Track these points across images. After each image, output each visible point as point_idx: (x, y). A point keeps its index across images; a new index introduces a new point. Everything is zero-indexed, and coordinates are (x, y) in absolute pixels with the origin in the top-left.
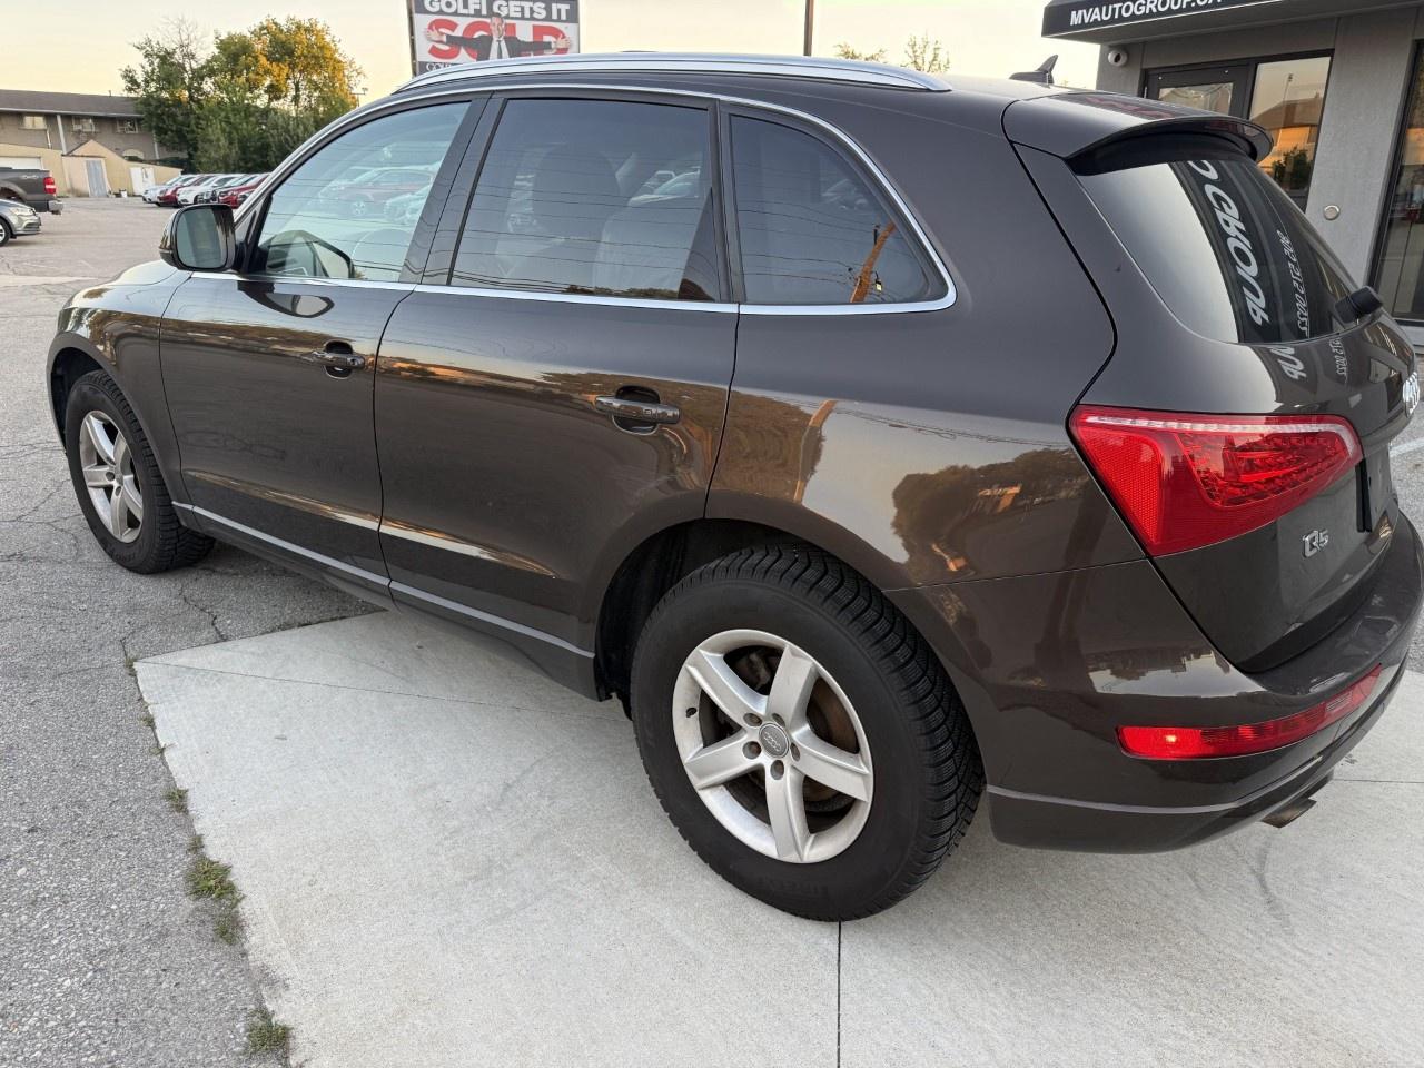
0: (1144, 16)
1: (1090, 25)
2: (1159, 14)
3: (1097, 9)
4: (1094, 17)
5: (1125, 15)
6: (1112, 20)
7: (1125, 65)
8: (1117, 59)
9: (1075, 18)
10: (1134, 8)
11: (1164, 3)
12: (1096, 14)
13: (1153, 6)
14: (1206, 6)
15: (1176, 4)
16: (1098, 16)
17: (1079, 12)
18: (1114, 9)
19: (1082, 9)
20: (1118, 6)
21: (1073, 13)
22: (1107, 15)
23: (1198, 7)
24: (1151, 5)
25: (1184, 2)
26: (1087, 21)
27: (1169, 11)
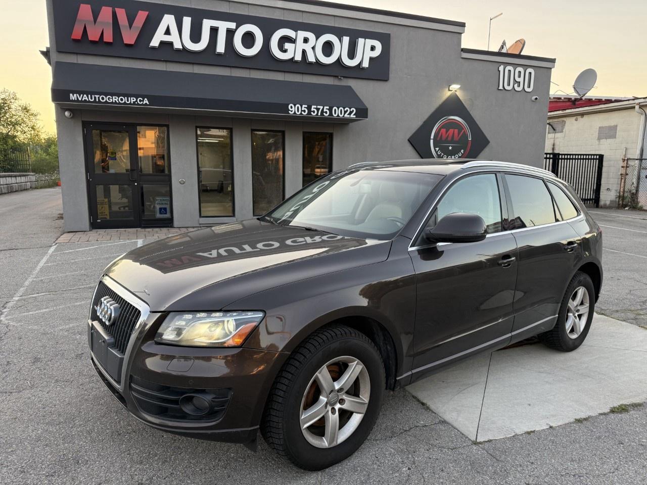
0: (112, 103)
1: (81, 102)
2: (119, 103)
3: (85, 95)
5: (101, 101)
6: (95, 101)
8: (71, 116)
9: (73, 97)
10: (106, 99)
11: (122, 100)
12: (85, 98)
13: (116, 100)
14: (142, 104)
15: (128, 101)
16: (87, 98)
17: (75, 95)
18: (95, 98)
19: (76, 94)
20: (97, 96)
21: (71, 95)
22: (91, 98)
23: (138, 104)
24: (115, 99)
25: (132, 101)
26: (80, 99)
27: (125, 103)
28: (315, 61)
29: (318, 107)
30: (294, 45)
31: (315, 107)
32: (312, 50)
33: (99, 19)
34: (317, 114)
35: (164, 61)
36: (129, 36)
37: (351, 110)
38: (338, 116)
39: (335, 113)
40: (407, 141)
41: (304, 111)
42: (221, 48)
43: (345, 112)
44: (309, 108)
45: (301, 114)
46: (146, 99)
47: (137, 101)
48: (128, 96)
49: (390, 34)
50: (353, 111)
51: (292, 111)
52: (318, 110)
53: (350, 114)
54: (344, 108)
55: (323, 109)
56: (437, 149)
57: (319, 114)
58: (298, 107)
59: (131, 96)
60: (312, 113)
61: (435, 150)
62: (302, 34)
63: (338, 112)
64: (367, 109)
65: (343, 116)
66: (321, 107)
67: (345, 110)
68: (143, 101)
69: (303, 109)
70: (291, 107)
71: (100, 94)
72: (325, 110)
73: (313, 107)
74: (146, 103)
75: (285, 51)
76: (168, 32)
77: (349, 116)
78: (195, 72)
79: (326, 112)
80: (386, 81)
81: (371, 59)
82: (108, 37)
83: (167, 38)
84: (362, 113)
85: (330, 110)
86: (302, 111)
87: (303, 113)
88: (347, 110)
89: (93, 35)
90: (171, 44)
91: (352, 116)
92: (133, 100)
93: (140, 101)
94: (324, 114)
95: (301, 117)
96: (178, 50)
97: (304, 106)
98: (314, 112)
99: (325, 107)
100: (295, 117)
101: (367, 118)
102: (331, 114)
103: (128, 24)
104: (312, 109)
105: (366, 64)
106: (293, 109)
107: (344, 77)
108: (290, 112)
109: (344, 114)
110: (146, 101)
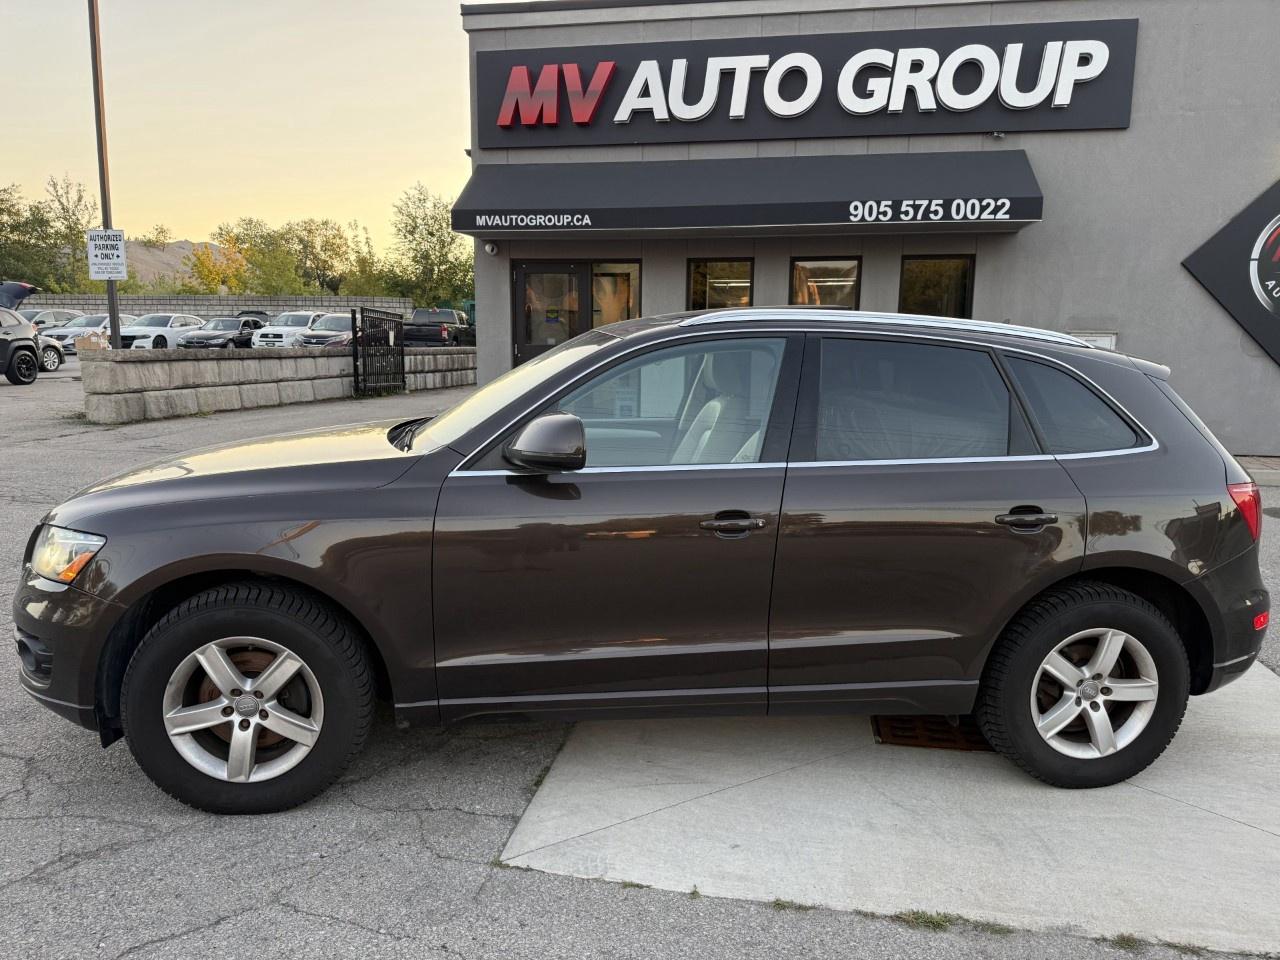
0: (535, 227)
1: (492, 227)
2: (547, 227)
3: (497, 217)
4: (495, 222)
5: (520, 224)
6: (511, 226)
7: (495, 255)
8: (492, 251)
9: (481, 221)
10: (527, 220)
11: (550, 220)
12: (497, 220)
13: (542, 221)
14: (581, 226)
15: (559, 222)
16: (499, 222)
17: (483, 217)
18: (511, 219)
19: (485, 215)
20: (514, 217)
21: (478, 217)
22: (506, 222)
23: (575, 226)
24: (540, 220)
25: (566, 221)
26: (490, 224)
27: (554, 226)
28: (935, 107)
29: (917, 202)
30: (889, 79)
31: (911, 202)
32: (930, 85)
33: (537, 88)
34: (914, 218)
35: (638, 144)
36: (581, 110)
37: (999, 203)
38: (965, 217)
39: (958, 213)
40: (1179, 266)
41: (885, 214)
42: (738, 107)
43: (983, 209)
44: (896, 208)
45: (877, 219)
46: (587, 216)
47: (572, 221)
48: (559, 212)
49: (1137, 20)
50: (1003, 205)
51: (856, 216)
52: (916, 208)
53: (995, 212)
54: (981, 201)
55: (929, 205)
56: (1271, 284)
57: (919, 217)
58: (871, 207)
59: (564, 212)
60: (903, 216)
61: (1265, 287)
62: (907, 55)
63: (965, 210)
64: (1042, 198)
65: (979, 218)
66: (925, 203)
67: (984, 203)
68: (582, 220)
69: (882, 209)
70: (856, 208)
71: (518, 213)
72: (933, 208)
73: (905, 203)
74: (587, 224)
75: (871, 95)
76: (645, 92)
77: (992, 217)
78: (691, 158)
79: (936, 213)
80: (1124, 129)
81: (1079, 85)
82: (550, 117)
83: (644, 103)
84: (1029, 207)
85: (947, 206)
86: (879, 213)
87: (881, 217)
88: (988, 205)
89: (528, 116)
90: (649, 112)
91: (1000, 215)
92: (566, 219)
93: (578, 220)
94: (932, 216)
95: (877, 227)
96: (662, 122)
97: (883, 203)
98: (907, 213)
99: (934, 202)
100: (863, 226)
101: (1040, 218)
102: (947, 215)
103: (581, 89)
104: (903, 209)
105: (1063, 98)
106: (860, 212)
107: (1006, 132)
108: (852, 218)
109: (981, 214)
110: (587, 220)
